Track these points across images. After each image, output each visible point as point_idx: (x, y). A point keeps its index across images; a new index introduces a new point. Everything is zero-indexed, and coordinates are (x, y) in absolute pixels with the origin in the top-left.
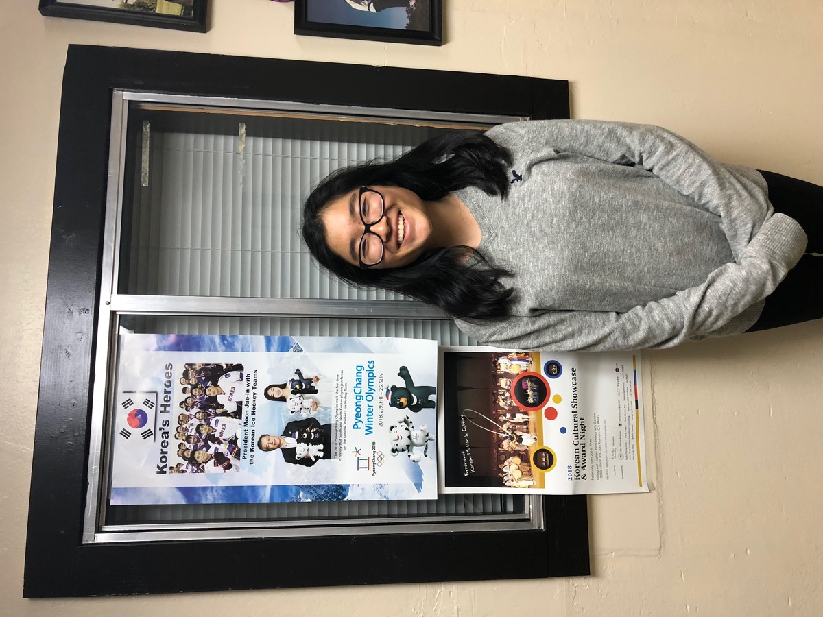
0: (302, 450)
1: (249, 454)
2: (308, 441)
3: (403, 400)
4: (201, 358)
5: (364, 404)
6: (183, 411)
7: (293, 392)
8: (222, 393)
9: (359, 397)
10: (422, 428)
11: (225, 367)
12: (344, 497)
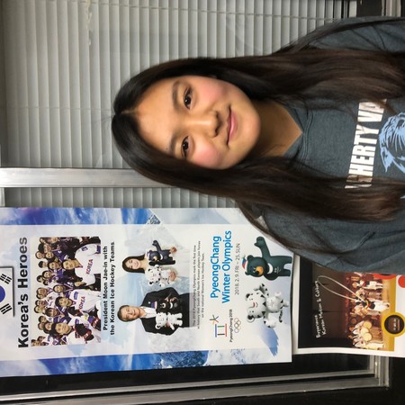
0: (161, 319)
1: (109, 325)
2: (167, 311)
3: (259, 269)
4: (56, 231)
5: (221, 273)
6: (41, 285)
7: (151, 264)
8: (80, 266)
9: (216, 266)
10: (278, 295)
11: (81, 240)
12: (203, 362)
